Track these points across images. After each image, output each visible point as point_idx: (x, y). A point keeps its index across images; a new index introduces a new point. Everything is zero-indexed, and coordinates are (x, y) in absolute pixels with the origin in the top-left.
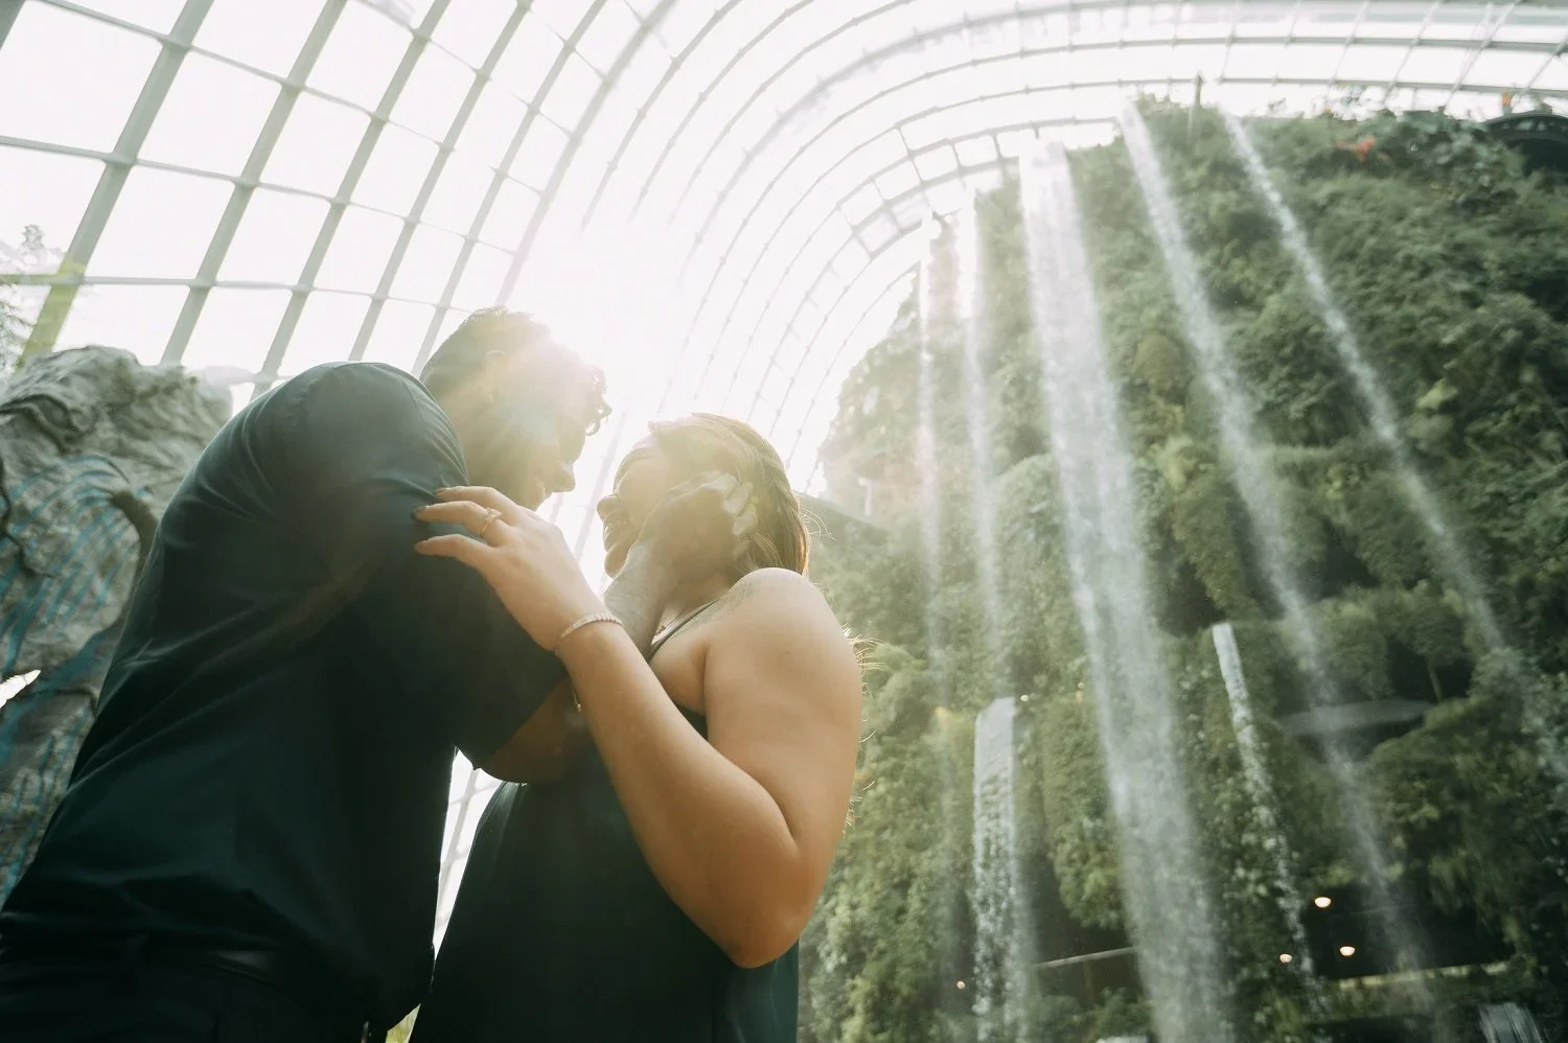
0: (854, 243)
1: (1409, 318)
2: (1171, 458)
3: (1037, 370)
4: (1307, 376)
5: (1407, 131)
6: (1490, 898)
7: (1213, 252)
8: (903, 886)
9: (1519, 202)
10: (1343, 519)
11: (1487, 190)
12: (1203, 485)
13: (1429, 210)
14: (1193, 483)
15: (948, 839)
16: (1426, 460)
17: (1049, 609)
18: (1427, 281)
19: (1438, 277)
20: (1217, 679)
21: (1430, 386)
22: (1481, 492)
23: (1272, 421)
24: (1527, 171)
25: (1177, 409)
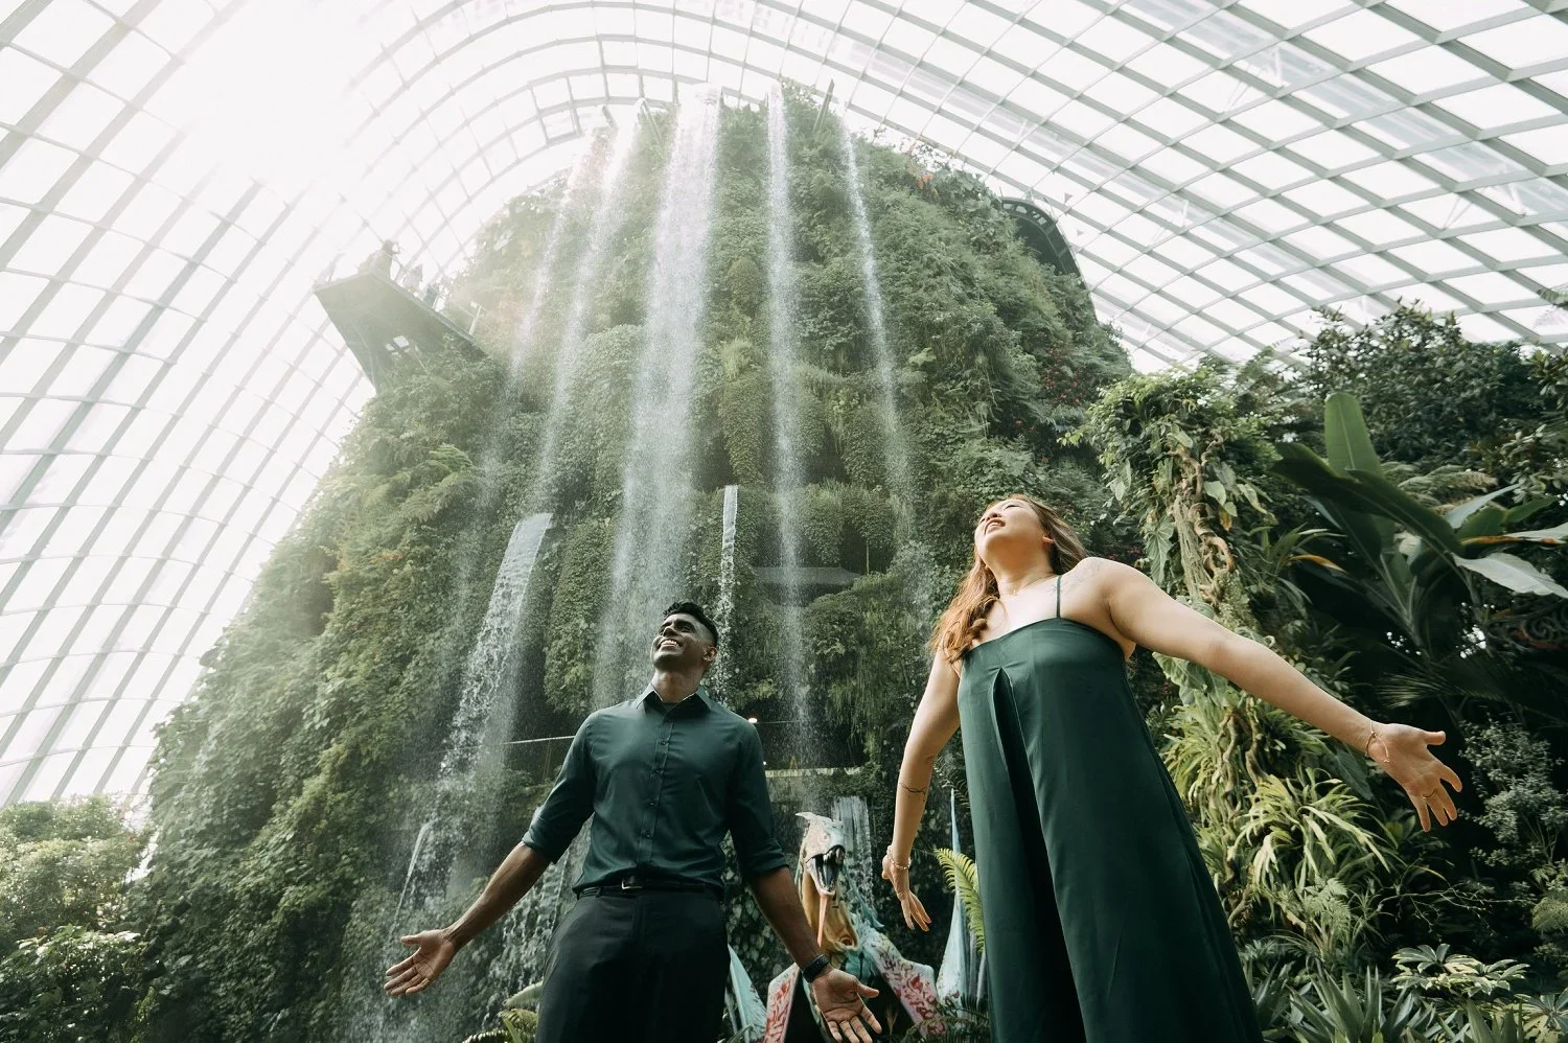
0: (536, 124)
1: (919, 300)
2: (731, 355)
3: (651, 258)
4: (843, 322)
5: (954, 182)
6: (862, 718)
7: (806, 214)
8: (403, 662)
9: (1006, 252)
10: (839, 429)
11: (991, 238)
12: (749, 379)
13: (953, 236)
14: (743, 376)
15: (457, 623)
16: (903, 402)
17: (603, 447)
18: (938, 279)
19: (945, 279)
20: (718, 527)
21: (919, 351)
22: (931, 431)
23: (812, 348)
24: (1017, 236)
25: (748, 319)
